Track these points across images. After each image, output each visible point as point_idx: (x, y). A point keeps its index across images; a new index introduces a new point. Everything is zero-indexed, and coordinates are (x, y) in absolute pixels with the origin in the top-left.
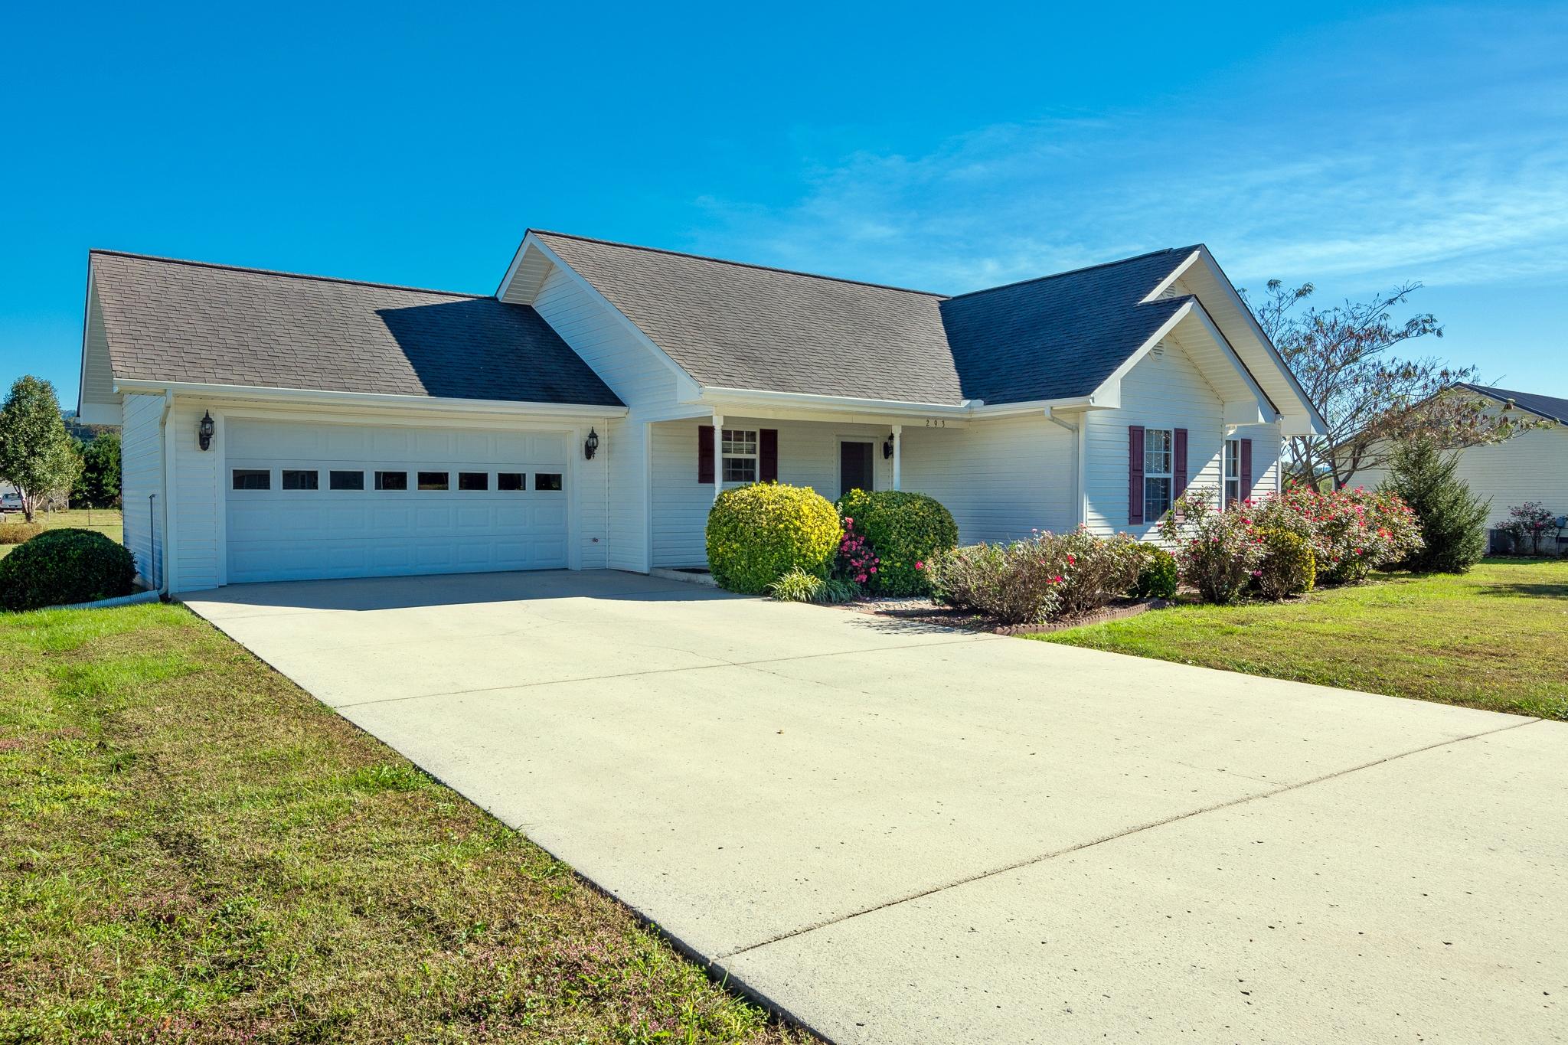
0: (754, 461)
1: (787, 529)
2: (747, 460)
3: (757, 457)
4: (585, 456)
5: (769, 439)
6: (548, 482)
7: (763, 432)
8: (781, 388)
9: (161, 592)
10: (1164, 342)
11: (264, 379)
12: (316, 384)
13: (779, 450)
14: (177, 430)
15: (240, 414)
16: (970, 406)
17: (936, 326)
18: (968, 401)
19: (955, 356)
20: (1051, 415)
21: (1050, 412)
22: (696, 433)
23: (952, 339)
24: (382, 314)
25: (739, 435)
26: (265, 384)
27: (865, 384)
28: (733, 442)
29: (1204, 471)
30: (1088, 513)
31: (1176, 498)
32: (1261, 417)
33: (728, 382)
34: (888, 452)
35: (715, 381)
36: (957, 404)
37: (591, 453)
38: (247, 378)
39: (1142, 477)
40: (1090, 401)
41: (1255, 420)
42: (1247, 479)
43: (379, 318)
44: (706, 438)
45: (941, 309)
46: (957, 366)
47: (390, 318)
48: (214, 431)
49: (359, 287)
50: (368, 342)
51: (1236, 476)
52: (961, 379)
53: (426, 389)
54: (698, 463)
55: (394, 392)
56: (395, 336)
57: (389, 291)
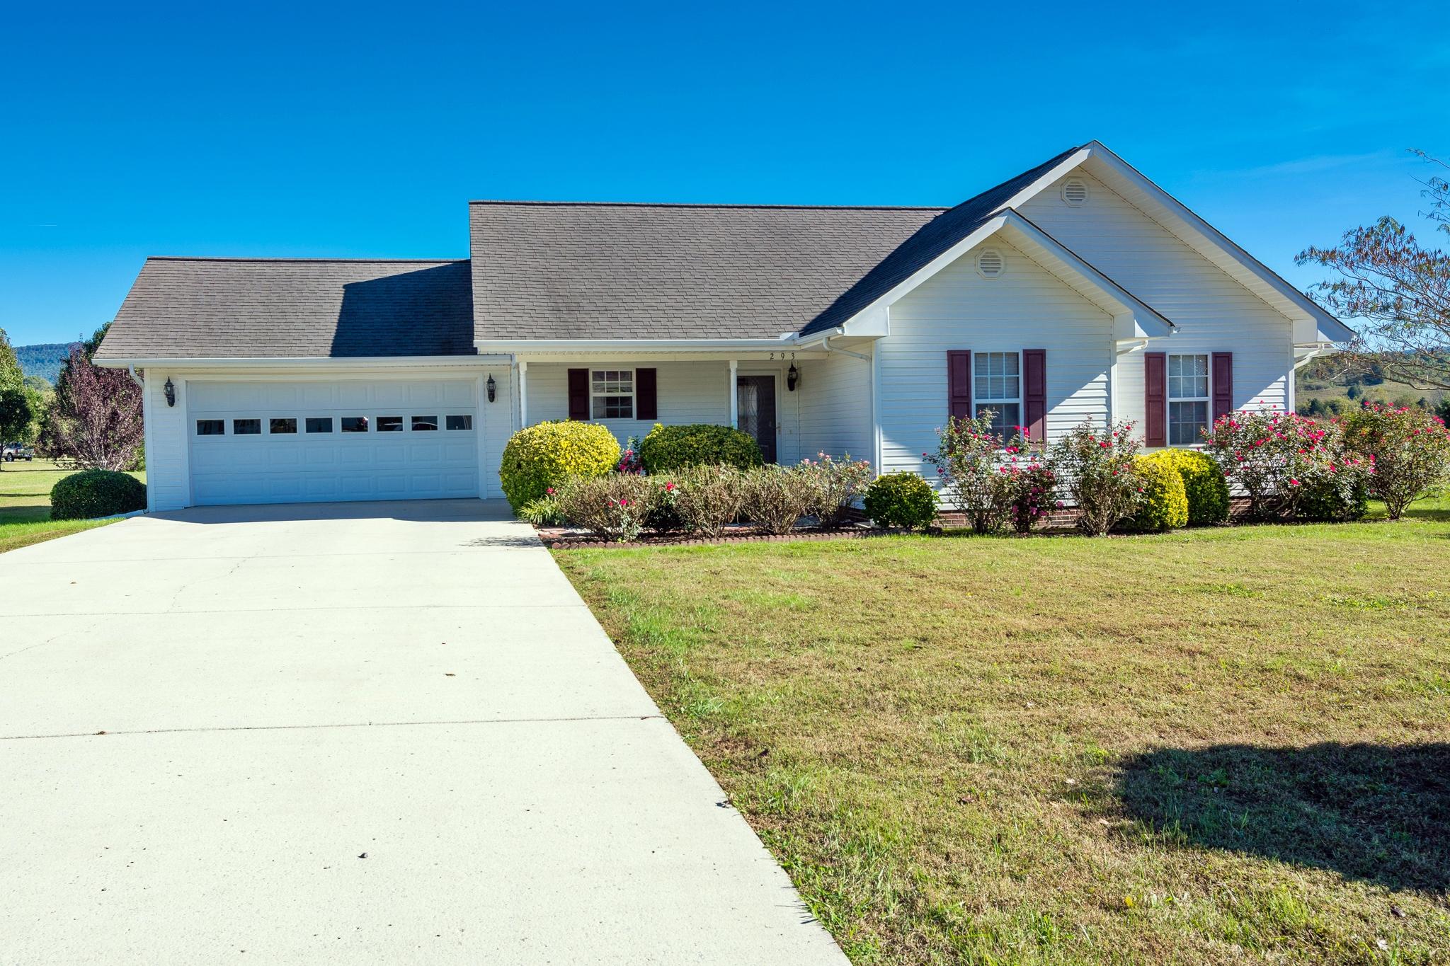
0: (630, 398)
1: (541, 460)
2: (622, 398)
3: (633, 394)
4: (488, 400)
5: (647, 378)
6: (458, 422)
7: (639, 371)
8: (568, 335)
9: (146, 511)
10: (1002, 258)
11: (203, 352)
12: (241, 352)
13: (658, 387)
14: (152, 393)
15: (190, 378)
16: (792, 339)
17: (884, 249)
18: (791, 334)
19: (859, 283)
20: (829, 346)
21: (828, 344)
22: (566, 376)
23: (883, 263)
24: (348, 288)
25: (613, 375)
26: (201, 355)
27: (682, 323)
28: (605, 382)
29: (1079, 393)
30: (882, 443)
31: (1028, 424)
32: (1139, 331)
33: (511, 334)
34: (792, 384)
35: (496, 334)
36: (778, 337)
37: (492, 396)
38: (190, 352)
39: (968, 404)
40: (839, 331)
41: (1131, 335)
42: (1224, 401)
43: (342, 291)
44: (578, 380)
45: (925, 226)
46: (846, 293)
47: (352, 290)
48: (176, 392)
49: (347, 265)
50: (314, 313)
51: (1207, 396)
52: (829, 309)
53: (332, 351)
54: (567, 402)
55: (302, 355)
56: (343, 306)
57: (372, 265)
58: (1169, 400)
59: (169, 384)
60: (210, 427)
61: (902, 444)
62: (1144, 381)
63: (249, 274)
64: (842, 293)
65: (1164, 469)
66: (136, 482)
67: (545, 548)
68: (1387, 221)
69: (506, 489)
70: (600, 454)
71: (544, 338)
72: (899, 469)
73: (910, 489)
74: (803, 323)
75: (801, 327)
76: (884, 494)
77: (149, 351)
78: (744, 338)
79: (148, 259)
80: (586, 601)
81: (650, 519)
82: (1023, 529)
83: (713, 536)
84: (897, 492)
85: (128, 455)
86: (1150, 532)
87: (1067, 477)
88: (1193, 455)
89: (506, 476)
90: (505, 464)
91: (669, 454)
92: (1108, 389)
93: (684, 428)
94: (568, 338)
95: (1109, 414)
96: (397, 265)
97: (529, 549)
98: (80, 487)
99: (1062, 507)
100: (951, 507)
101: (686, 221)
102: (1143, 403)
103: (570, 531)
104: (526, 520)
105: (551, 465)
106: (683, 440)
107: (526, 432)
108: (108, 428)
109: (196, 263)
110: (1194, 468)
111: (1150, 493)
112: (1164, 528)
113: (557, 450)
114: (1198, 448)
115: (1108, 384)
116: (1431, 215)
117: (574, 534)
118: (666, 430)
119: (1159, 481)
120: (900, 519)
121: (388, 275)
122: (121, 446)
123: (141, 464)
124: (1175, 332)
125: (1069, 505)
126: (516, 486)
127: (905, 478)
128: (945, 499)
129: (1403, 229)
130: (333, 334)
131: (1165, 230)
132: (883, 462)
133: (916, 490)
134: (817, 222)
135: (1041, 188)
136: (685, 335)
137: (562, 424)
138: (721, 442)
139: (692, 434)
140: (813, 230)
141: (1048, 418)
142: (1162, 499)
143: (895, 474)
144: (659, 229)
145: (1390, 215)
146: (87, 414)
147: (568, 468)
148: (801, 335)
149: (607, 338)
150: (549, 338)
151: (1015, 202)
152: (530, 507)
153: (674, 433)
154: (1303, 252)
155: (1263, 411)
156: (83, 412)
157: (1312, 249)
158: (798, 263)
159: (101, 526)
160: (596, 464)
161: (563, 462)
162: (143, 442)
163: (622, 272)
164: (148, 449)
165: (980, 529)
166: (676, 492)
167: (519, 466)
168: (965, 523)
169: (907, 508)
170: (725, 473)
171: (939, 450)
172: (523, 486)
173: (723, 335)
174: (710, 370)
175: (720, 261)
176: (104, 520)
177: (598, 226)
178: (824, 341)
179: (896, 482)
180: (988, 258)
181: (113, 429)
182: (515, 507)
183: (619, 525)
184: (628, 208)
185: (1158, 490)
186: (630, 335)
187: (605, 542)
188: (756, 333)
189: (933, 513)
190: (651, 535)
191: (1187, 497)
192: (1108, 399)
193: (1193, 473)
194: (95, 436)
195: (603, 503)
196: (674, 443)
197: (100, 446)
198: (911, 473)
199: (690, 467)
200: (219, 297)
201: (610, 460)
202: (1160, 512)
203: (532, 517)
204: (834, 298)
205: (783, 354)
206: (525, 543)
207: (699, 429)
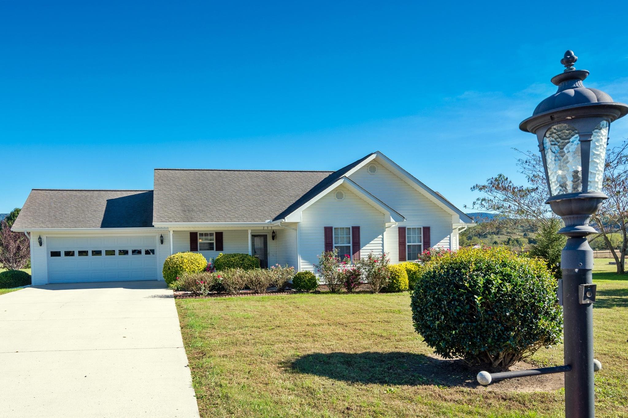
1: (177, 267)
2: (210, 243)
3: (214, 242)
4: (160, 243)
5: (219, 236)
6: (149, 252)
7: (216, 233)
8: (188, 221)
9: (31, 285)
10: (344, 194)
11: (53, 226)
12: (67, 226)
13: (224, 239)
14: (33, 241)
15: (48, 236)
16: (270, 222)
17: (309, 187)
18: (270, 220)
19: (298, 200)
20: (281, 225)
21: (281, 224)
22: (189, 235)
23: (308, 193)
24: (108, 201)
25: (206, 235)
26: (52, 227)
27: (230, 216)
28: (204, 237)
29: (372, 242)
30: (301, 260)
31: (353, 254)
32: (392, 220)
33: (166, 220)
34: (273, 238)
35: (161, 220)
36: (265, 221)
37: (162, 242)
38: (48, 226)
39: (332, 246)
40: (283, 220)
41: (389, 221)
42: (427, 244)
43: (106, 202)
44: (194, 236)
45: (325, 179)
46: (292, 205)
47: (110, 202)
48: (42, 241)
49: (108, 192)
50: (95, 211)
51: (421, 242)
52: (285, 211)
53: (101, 225)
54: (189, 245)
55: (90, 227)
56: (106, 208)
57: (118, 192)
58: (407, 244)
59: (40, 238)
60: (55, 254)
61: (307, 261)
62: (398, 237)
63: (70, 195)
64: (291, 205)
65: (399, 269)
66: (27, 274)
67: (174, 299)
68: (501, 175)
69: (164, 277)
70: (199, 264)
71: (178, 222)
72: (305, 270)
73: (308, 277)
74: (274, 216)
75: (274, 217)
76: (299, 279)
77: (32, 226)
78: (253, 222)
79: (32, 190)
80: (179, 316)
81: (212, 288)
82: (350, 291)
83: (235, 294)
84: (304, 278)
85: (24, 263)
86: (394, 292)
87: (364, 273)
88: (413, 264)
89: (165, 272)
90: (164, 268)
91: (224, 264)
92: (383, 241)
93: (230, 255)
94: (187, 222)
95: (383, 250)
96: (127, 192)
97: (168, 299)
98: (6, 276)
99: (362, 283)
100: (322, 283)
101: (236, 176)
102: (398, 245)
103: (186, 292)
104: (171, 288)
105: (180, 268)
106: (229, 259)
107: (172, 256)
108: (16, 252)
109: (50, 192)
110: (413, 269)
111: (393, 278)
112: (400, 291)
113: (183, 263)
114: (416, 262)
115: (383, 239)
116: (522, 172)
117: (188, 294)
118: (224, 255)
119: (397, 274)
120: (305, 288)
121: (124, 196)
122: (22, 259)
123: (29, 266)
124: (405, 220)
125: (365, 282)
126: (168, 276)
127: (306, 273)
128: (321, 281)
129: (507, 178)
130: (102, 219)
131: (405, 183)
132: (301, 267)
133: (310, 277)
134: (285, 177)
135: (359, 168)
136: (231, 221)
137: (186, 253)
138: (243, 260)
139: (233, 257)
140: (283, 180)
141: (361, 251)
142: (398, 280)
143: (303, 272)
144: (225, 179)
145: (502, 173)
146: (8, 247)
147: (187, 269)
148: (273, 221)
149: (202, 222)
150: (180, 222)
151: (347, 174)
152: (173, 284)
153: (226, 256)
154: (474, 186)
155: (439, 248)
156: (7, 246)
157: (477, 185)
158: (276, 193)
159: (14, 291)
160: (197, 268)
161: (185, 267)
162: (30, 258)
163: (210, 196)
164: (32, 260)
165: (333, 291)
166: (221, 279)
167: (169, 269)
168: (327, 289)
169: (307, 284)
170: (239, 272)
171: (319, 263)
172: (170, 276)
173: (245, 220)
174: (242, 233)
175: (247, 192)
176: (15, 289)
177: (202, 178)
178: (279, 224)
179: (303, 274)
180: (338, 193)
181: (19, 253)
182: (168, 284)
183: (201, 290)
184: (214, 171)
185: (397, 277)
186: (211, 221)
187: (196, 296)
188: (257, 219)
189: (316, 286)
190: (215, 294)
191: (408, 279)
192: (383, 244)
193: (413, 271)
194: (11, 256)
195: (195, 283)
196: (226, 260)
197: (13, 259)
198: (309, 271)
199: (228, 270)
200: (59, 204)
201: (202, 267)
202: (397, 285)
203: (173, 288)
204: (288, 207)
205: (268, 227)
206: (168, 297)
207: (235, 255)
